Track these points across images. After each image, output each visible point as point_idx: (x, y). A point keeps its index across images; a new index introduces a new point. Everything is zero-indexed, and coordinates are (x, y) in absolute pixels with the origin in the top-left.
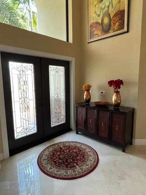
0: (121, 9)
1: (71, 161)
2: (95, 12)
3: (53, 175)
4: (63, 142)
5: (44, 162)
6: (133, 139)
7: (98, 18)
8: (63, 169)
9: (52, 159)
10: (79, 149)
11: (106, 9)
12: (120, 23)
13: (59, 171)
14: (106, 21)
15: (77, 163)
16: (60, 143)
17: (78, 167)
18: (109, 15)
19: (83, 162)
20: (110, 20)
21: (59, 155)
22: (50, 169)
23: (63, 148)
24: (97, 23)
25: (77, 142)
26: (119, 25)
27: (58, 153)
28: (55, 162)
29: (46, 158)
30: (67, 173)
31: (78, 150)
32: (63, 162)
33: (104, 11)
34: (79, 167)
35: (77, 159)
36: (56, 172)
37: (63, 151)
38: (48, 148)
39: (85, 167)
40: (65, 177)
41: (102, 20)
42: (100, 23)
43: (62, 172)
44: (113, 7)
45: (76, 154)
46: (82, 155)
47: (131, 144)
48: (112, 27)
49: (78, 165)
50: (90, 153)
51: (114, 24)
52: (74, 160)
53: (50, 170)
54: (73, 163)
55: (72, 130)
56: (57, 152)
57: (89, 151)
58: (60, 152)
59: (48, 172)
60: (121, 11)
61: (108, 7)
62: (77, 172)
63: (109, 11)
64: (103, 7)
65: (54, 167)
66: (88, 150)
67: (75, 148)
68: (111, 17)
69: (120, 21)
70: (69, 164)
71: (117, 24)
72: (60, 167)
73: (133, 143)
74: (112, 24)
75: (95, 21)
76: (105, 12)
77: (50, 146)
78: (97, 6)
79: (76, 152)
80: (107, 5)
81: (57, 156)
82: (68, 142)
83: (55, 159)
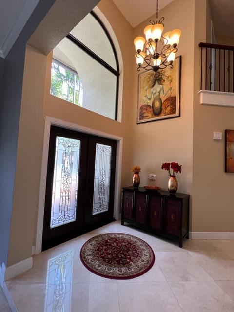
0: (172, 95)
1: (123, 256)
2: (146, 96)
3: (105, 274)
4: (107, 234)
5: (89, 258)
6: (190, 232)
7: (149, 101)
8: (115, 266)
9: (99, 254)
10: (128, 241)
11: (157, 94)
12: (172, 108)
13: (111, 269)
14: (157, 104)
15: (130, 259)
16: (104, 235)
17: (132, 264)
18: (160, 100)
19: (137, 257)
20: (161, 104)
21: (106, 250)
22: (99, 266)
23: (109, 241)
24: (148, 106)
25: (123, 234)
26: (170, 109)
27: (105, 247)
28: (103, 258)
29: (90, 252)
30: (121, 272)
31: (127, 243)
32: (113, 257)
33: (155, 96)
34: (134, 263)
35: (129, 254)
36: (107, 270)
37: (110, 245)
38: (90, 241)
39: (140, 263)
40: (120, 276)
41: (153, 104)
42: (151, 105)
43: (115, 270)
44: (164, 93)
45: (126, 248)
46: (133, 249)
47: (188, 238)
48: (164, 111)
49: (132, 261)
50: (142, 247)
51: (166, 108)
52: (125, 255)
53: (99, 268)
54: (126, 258)
55: (116, 220)
56: (102, 245)
57: (140, 245)
58: (107, 245)
59: (97, 271)
60: (172, 97)
61: (160, 92)
62: (133, 270)
63: (160, 96)
64: (154, 92)
65: (103, 264)
66: (139, 243)
67: (123, 240)
68: (163, 102)
69: (171, 106)
70: (121, 260)
71: (169, 108)
72: (111, 263)
73: (190, 237)
74: (163, 107)
75: (145, 104)
76: (157, 96)
77: (93, 239)
78: (148, 91)
79: (126, 246)
80: (158, 90)
81: (104, 250)
82: (113, 234)
83: (102, 255)
